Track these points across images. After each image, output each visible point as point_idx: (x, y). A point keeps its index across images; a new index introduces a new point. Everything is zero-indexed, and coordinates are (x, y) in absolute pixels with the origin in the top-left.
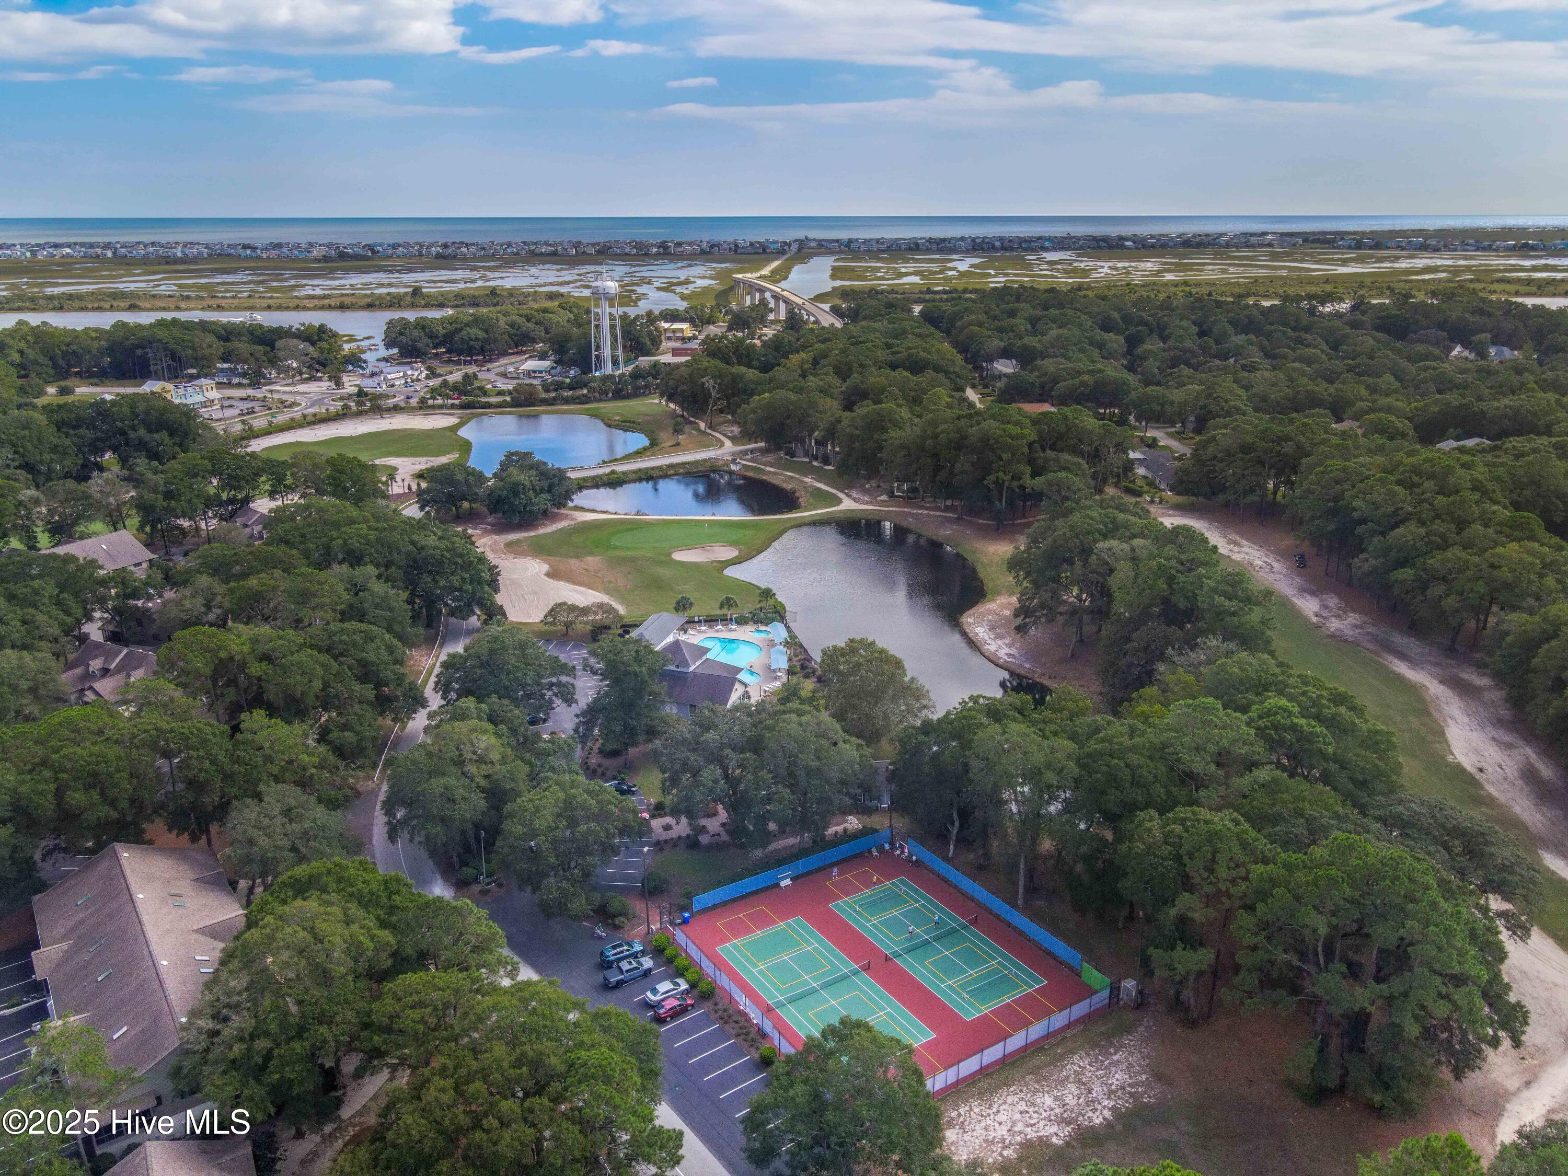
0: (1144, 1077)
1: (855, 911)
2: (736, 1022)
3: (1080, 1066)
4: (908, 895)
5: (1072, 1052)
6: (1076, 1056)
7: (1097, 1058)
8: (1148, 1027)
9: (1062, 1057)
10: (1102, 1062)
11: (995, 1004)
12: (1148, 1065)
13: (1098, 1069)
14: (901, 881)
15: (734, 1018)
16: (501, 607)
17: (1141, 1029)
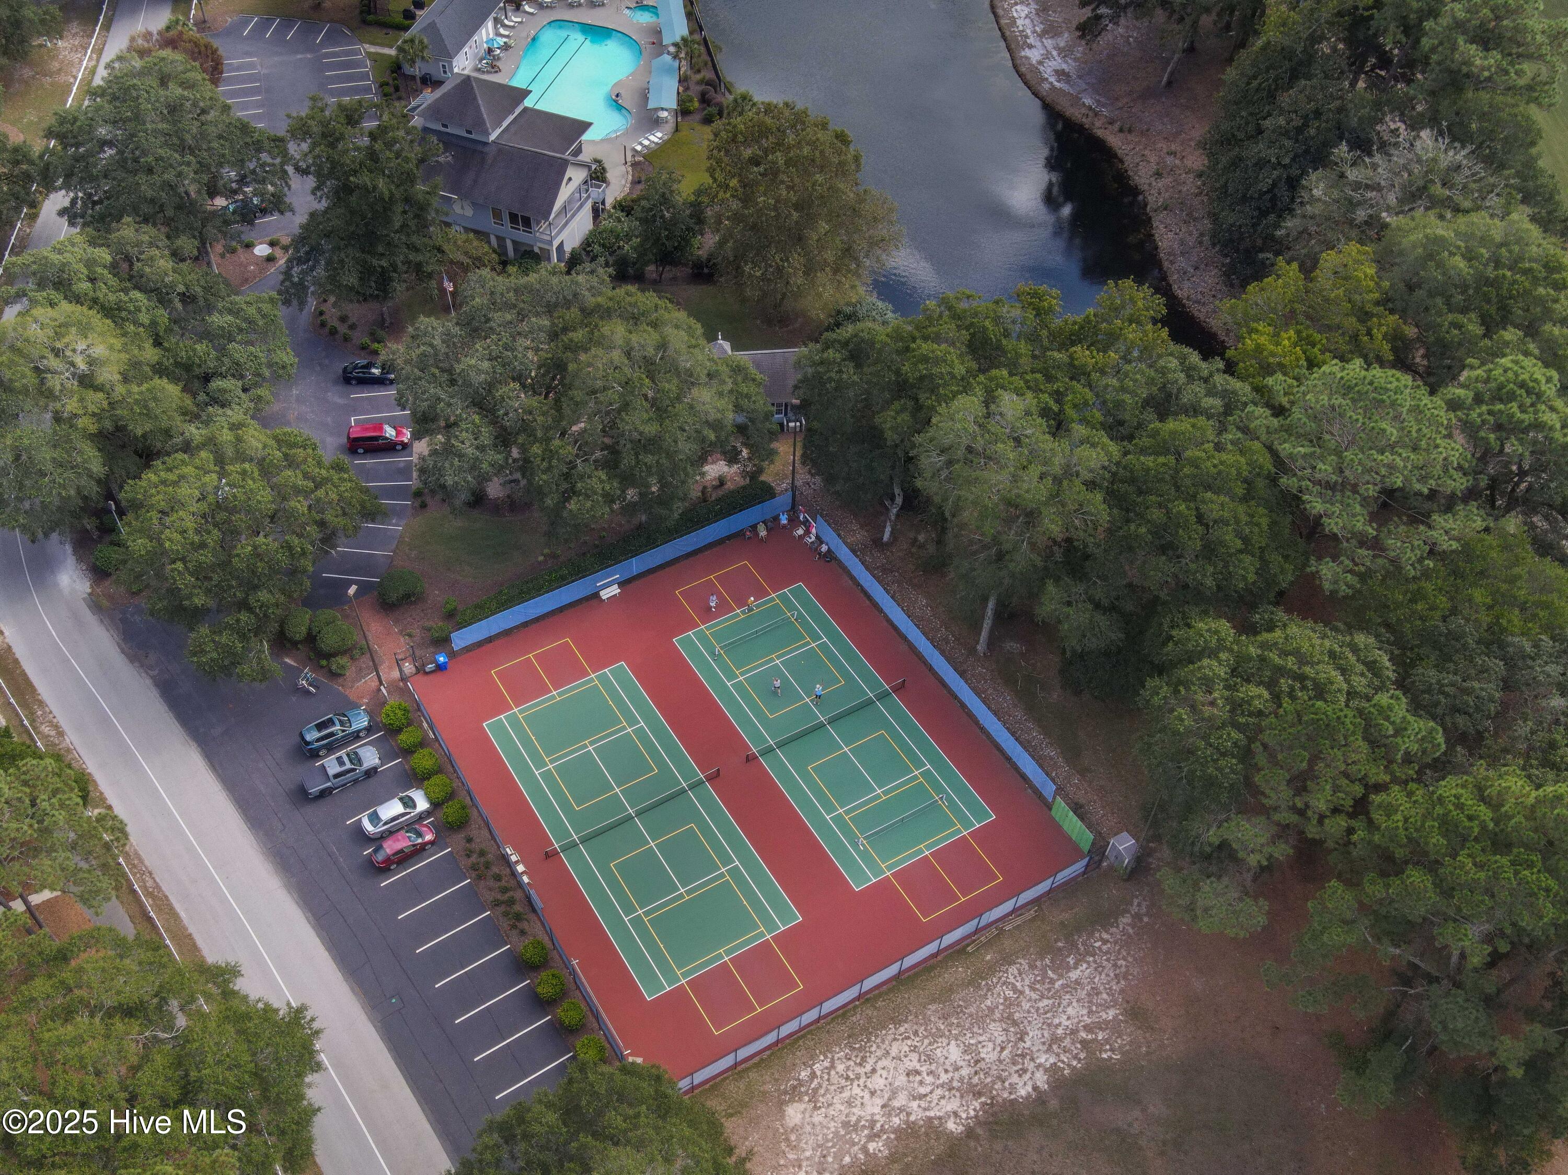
0: (1111, 1013)
1: (713, 654)
2: (498, 878)
3: (1015, 990)
4: (804, 623)
5: (1008, 960)
6: (1013, 970)
7: (1044, 975)
8: (1137, 917)
9: (992, 969)
10: (1052, 982)
11: (906, 859)
12: (1122, 991)
13: (1042, 997)
14: (797, 594)
15: (495, 870)
17: (1126, 920)
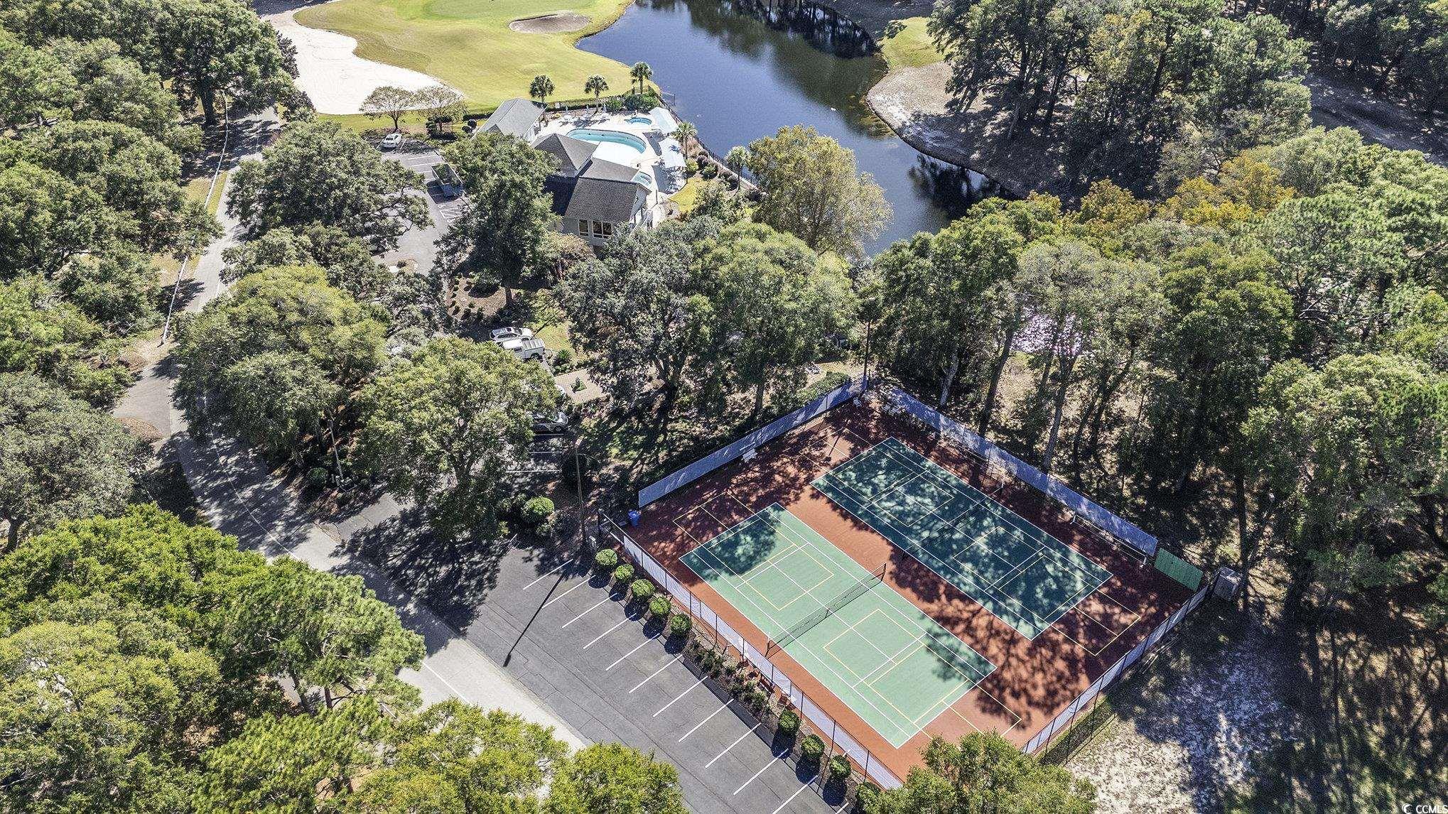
1: (844, 489)
10: (1219, 687)
12: (1276, 688)
16: (304, 95)
